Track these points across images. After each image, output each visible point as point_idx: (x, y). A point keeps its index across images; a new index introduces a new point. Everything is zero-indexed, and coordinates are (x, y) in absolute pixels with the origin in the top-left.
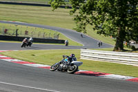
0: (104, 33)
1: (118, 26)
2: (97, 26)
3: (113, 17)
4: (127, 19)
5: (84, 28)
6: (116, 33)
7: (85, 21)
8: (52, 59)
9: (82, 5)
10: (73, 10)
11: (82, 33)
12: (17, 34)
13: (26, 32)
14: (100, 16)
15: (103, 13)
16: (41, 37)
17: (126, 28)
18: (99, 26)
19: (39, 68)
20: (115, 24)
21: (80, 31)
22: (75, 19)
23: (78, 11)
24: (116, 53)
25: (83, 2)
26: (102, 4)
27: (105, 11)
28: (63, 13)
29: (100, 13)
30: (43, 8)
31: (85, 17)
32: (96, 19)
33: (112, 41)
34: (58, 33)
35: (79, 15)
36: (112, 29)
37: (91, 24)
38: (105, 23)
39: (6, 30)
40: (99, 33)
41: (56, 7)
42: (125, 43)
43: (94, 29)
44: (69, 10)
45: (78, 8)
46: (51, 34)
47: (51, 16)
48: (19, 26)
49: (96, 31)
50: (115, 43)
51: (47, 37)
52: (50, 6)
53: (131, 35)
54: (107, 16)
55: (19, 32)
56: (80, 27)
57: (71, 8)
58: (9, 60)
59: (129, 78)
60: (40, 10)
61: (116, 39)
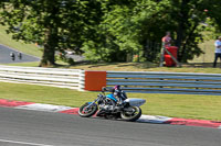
0: (24, 39)
1: (45, 26)
2: (12, 27)
3: (39, 13)
4: (61, 16)
6: (43, 38)
14: (16, 11)
15: (21, 6)
17: (60, 30)
18: (16, 26)
24: (43, 70)
27: (26, 2)
29: (16, 6)
32: (11, 16)
33: (37, 51)
36: (36, 32)
37: (3, 24)
38: (26, 22)
40: (17, 38)
42: (57, 54)
43: (8, 32)
49: (11, 34)
50: (42, 54)
53: (67, 41)
54: (29, 10)
59: (65, 108)
61: (43, 48)
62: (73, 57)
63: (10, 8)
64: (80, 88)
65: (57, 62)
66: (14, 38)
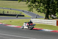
0: (40, 12)
1: (46, 9)
2: (37, 9)
3: (44, 5)
5: (32, 10)
6: (45, 12)
7: (32, 7)
8: (18, 23)
10: (27, 2)
11: (31, 12)
13: (8, 12)
16: (14, 14)
17: (50, 9)
18: (38, 9)
19: (13, 27)
20: (45, 8)
21: (30, 11)
22: (28, 6)
23: (29, 2)
24: (46, 20)
27: (41, 2)
28: (23, 4)
29: (39, 3)
31: (32, 5)
34: (21, 12)
35: (30, 4)
36: (43, 10)
37: (35, 8)
38: (41, 7)
41: (20, 1)
42: (49, 16)
44: (26, 2)
45: (29, 1)
46: (18, 13)
47: (18, 5)
48: (5, 9)
50: (45, 16)
52: (17, 1)
53: (52, 12)
54: (42, 4)
55: (4, 12)
56: (30, 10)
57: (26, 1)
60: (13, 3)
61: (45, 14)
62: (53, 17)
63: (37, 4)
64: (55, 25)
65: (49, 18)
66: (38, 12)
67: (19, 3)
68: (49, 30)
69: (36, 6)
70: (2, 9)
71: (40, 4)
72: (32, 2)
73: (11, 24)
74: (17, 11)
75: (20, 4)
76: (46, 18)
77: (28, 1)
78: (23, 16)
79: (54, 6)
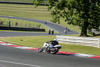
0: (73, 24)
1: (83, 18)
2: (67, 19)
3: (79, 12)
4: (89, 13)
5: (58, 20)
6: (81, 24)
7: (59, 15)
8: (35, 43)
9: (57, 3)
11: (57, 23)
12: (10, 25)
13: (17, 24)
14: (70, 11)
16: (27, 27)
17: (89, 19)
18: (69, 18)
20: (80, 17)
22: (52, 14)
25: (57, 1)
26: (71, 2)
27: (73, 7)
28: (43, 10)
29: (70, 9)
30: (28, 6)
31: (59, 12)
33: (78, 29)
34: (40, 24)
35: (55, 10)
36: (78, 21)
37: (64, 17)
38: (74, 16)
39: (2, 22)
41: (38, 5)
43: (66, 21)
44: (47, 7)
46: (34, 25)
47: (34, 12)
48: (11, 19)
49: (67, 22)
50: (81, 30)
51: (32, 27)
52: (33, 4)
54: (75, 11)
55: (11, 24)
56: (56, 20)
57: (48, 5)
58: (5, 44)
59: (92, 56)
60: (26, 7)
61: (81, 28)
63: (66, 10)
64: (98, 46)
66: (68, 23)
67: (35, 9)
68: (88, 55)
69: (66, 13)
70: (7, 19)
71: (72, 11)
72: (59, 7)
73: (22, 45)
74: (32, 23)
75: (38, 9)
76: (82, 35)
77: (51, 5)
78: (44, 30)
79: (96, 13)
